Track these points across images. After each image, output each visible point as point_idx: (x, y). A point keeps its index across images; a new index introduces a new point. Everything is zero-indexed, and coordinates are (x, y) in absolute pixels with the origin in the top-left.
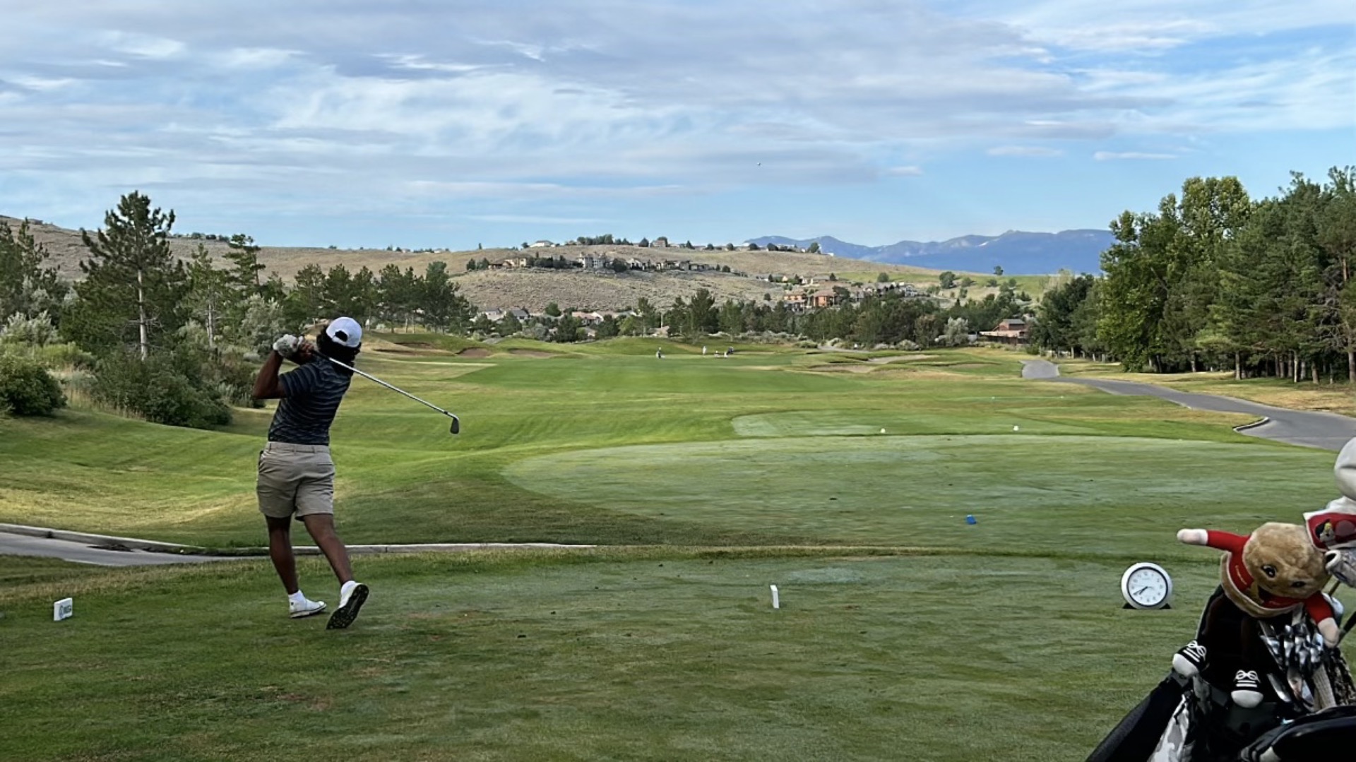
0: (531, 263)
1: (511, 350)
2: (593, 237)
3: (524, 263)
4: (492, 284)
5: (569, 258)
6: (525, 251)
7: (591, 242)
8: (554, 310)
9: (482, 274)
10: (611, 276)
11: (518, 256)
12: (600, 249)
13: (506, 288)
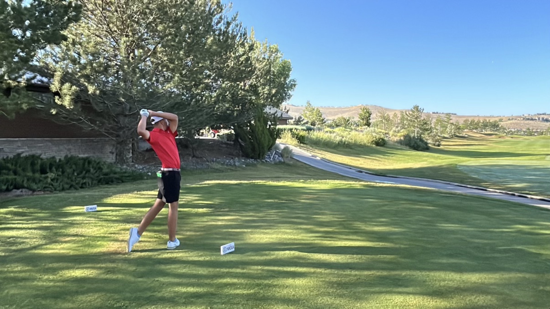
0: (524, 119)
1: (512, 137)
2: (541, 113)
3: (522, 119)
4: (513, 123)
5: (534, 118)
6: (523, 116)
7: (540, 114)
8: (529, 129)
9: (511, 121)
10: (544, 122)
11: (520, 117)
12: (542, 116)
13: (517, 124)
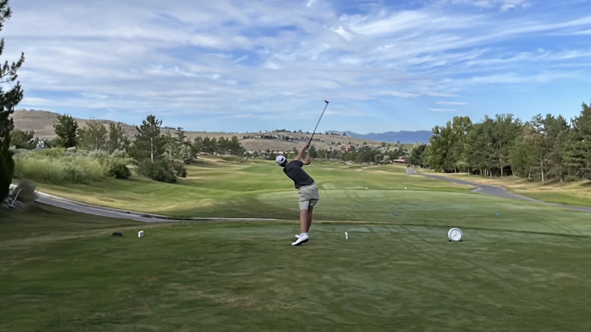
1: (256, 162)
2: (280, 130)
3: (260, 137)
4: (251, 143)
5: (273, 135)
8: (268, 151)
9: (248, 140)
10: (285, 141)
11: (258, 135)
12: (282, 133)
13: (254, 144)
